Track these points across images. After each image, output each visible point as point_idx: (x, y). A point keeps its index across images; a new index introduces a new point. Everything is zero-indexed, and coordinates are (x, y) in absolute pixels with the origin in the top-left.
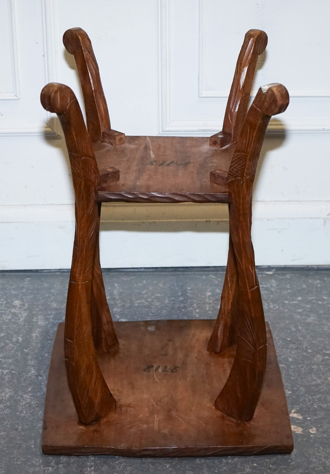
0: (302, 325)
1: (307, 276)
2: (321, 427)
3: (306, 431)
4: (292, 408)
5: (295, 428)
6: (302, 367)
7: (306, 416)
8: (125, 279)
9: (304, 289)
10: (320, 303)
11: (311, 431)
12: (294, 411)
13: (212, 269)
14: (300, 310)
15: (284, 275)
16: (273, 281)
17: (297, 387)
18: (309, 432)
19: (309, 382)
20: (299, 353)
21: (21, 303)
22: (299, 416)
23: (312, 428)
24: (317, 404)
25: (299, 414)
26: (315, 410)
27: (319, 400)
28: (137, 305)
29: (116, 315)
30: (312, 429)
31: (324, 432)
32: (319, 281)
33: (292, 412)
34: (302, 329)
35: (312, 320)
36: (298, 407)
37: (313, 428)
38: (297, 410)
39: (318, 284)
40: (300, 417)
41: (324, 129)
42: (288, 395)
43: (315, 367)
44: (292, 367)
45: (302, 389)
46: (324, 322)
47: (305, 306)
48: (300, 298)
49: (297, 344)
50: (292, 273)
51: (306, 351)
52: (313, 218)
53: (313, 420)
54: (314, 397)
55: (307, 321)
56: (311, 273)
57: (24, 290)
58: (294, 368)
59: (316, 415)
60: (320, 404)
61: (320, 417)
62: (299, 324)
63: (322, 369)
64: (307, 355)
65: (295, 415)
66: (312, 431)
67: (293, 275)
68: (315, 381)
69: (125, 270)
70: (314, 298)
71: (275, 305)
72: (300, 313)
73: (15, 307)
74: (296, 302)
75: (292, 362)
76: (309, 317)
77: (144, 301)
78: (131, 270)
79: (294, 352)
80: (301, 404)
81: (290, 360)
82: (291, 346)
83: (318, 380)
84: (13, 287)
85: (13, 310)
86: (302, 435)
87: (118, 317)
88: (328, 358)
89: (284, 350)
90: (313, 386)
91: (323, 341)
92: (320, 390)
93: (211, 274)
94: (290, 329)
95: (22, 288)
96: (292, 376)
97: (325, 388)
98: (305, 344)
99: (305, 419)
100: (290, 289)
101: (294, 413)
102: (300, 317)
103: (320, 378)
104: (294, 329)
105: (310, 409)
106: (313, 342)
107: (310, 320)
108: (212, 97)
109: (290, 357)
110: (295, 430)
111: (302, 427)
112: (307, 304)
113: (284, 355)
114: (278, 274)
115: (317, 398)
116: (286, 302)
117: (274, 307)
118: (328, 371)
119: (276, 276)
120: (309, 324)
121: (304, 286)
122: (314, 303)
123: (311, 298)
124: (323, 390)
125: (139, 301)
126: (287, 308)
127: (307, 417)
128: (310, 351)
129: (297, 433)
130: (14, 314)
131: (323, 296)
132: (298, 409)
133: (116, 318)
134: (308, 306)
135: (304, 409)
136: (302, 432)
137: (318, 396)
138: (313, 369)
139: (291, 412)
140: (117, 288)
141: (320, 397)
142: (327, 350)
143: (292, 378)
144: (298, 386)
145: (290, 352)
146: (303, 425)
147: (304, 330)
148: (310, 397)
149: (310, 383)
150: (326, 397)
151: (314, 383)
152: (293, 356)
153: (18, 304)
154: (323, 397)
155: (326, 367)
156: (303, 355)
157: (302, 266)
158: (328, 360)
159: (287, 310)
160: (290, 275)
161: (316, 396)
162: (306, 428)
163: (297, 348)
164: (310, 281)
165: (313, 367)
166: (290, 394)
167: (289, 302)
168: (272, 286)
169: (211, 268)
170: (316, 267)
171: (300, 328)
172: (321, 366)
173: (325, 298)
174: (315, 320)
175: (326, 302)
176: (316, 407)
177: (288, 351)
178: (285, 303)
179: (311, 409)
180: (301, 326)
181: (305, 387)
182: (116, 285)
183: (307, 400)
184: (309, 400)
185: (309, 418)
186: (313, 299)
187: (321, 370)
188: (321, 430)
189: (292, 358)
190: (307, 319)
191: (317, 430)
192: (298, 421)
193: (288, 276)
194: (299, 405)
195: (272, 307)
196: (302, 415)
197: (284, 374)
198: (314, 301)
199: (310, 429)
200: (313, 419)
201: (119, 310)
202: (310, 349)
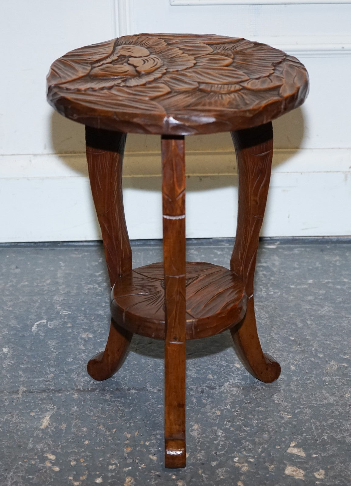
0: (312, 318)
1: (322, 250)
2: (332, 468)
3: (310, 475)
4: (291, 441)
5: (293, 471)
6: (309, 379)
7: (311, 452)
8: (74, 256)
9: (317, 269)
10: (339, 287)
11: (316, 475)
12: (294, 445)
13: (195, 242)
14: (310, 298)
15: (292, 249)
16: (276, 258)
17: (300, 408)
18: (314, 476)
19: (317, 401)
20: (306, 358)
22: (300, 451)
23: (319, 470)
24: (327, 433)
25: (302, 449)
26: (324, 443)
27: (331, 427)
28: (86, 291)
29: (55, 306)
30: (318, 473)
31: (335, 477)
32: (338, 258)
33: (291, 446)
34: (311, 324)
35: (327, 311)
36: (299, 439)
37: (321, 470)
38: (298, 442)
39: (336, 261)
40: (303, 454)
41: (343, 48)
42: (286, 420)
43: (327, 378)
44: (295, 378)
45: (308, 411)
46: (343, 313)
47: (317, 291)
48: (311, 281)
49: (304, 345)
50: (302, 247)
51: (316, 356)
52: (330, 172)
53: (320, 458)
54: (324, 423)
55: (319, 312)
56: (328, 247)
58: (297, 381)
59: (325, 450)
60: (331, 434)
61: (331, 453)
62: (308, 317)
63: (337, 381)
64: (317, 361)
65: (295, 451)
66: (319, 474)
67: (303, 249)
68: (326, 399)
69: (77, 244)
70: (330, 281)
71: (277, 291)
72: (310, 301)
74: (305, 286)
75: (295, 372)
76: (322, 307)
77: (97, 286)
78: (85, 244)
79: (298, 357)
80: (305, 434)
81: (293, 368)
82: (295, 348)
83: (330, 397)
86: (304, 481)
87: (58, 308)
88: (346, 365)
89: (285, 354)
90: (323, 406)
91: (340, 341)
92: (333, 412)
93: (193, 249)
94: (295, 324)
96: (294, 392)
97: (340, 409)
98: (315, 345)
99: (309, 456)
100: (298, 269)
101: (294, 448)
102: (310, 307)
103: (333, 394)
104: (300, 325)
105: (317, 440)
106: (326, 342)
107: (323, 311)
108: (188, 5)
109: (293, 364)
110: (294, 473)
111: (305, 469)
112: (320, 289)
113: (284, 361)
114: (283, 249)
115: (327, 425)
116: (292, 286)
117: (275, 293)
118: (344, 384)
119: (280, 250)
120: (322, 317)
121: (318, 264)
122: (330, 288)
123: (326, 281)
124: (337, 413)
125: (90, 286)
126: (293, 295)
127: (312, 454)
128: (321, 355)
129: (297, 478)
131: (343, 278)
132: (300, 441)
133: (56, 310)
134: (321, 292)
135: (309, 441)
136: (304, 476)
137: (330, 422)
138: (325, 381)
139: (289, 447)
140: (63, 268)
141: (333, 424)
142: (345, 354)
143: (294, 395)
144: (302, 407)
145: (294, 357)
146: (305, 465)
147: (314, 325)
148: (318, 424)
149: (319, 403)
150: (341, 423)
151: (325, 401)
152: (296, 362)
154: (336, 424)
155: (343, 379)
156: (311, 361)
157: (316, 238)
158: (346, 368)
159: (292, 297)
160: (298, 249)
161: (326, 422)
162: (309, 471)
163: (303, 352)
164: (326, 258)
165: (324, 379)
166: (290, 418)
167: (296, 286)
168: (274, 265)
169: (193, 240)
170: (335, 239)
171: (309, 322)
172: (335, 378)
173: (345, 280)
174: (330, 311)
175: (347, 286)
176: (326, 438)
177: (291, 355)
178: (290, 288)
179: (318, 442)
180: (312, 320)
181: (311, 407)
182: (62, 264)
183: (314, 427)
184: (317, 429)
185: (315, 456)
186: (328, 283)
187: (335, 383)
188: (332, 473)
189: (295, 366)
190: (319, 310)
191: (326, 475)
192: (299, 460)
193: (296, 251)
194: (302, 436)
195: (272, 293)
196: (305, 450)
197: (283, 390)
198: (330, 285)
199: (315, 472)
200: (321, 456)
201: (61, 299)
202: (321, 352)
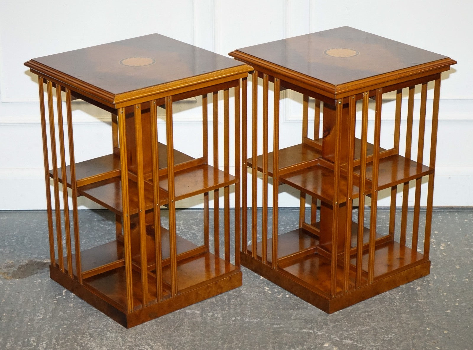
21: (197, 227)
57: (198, 220)
73: (194, 230)
84: (191, 218)
85: (193, 232)
95: (196, 219)
130: (194, 234)
153: (195, 228)
